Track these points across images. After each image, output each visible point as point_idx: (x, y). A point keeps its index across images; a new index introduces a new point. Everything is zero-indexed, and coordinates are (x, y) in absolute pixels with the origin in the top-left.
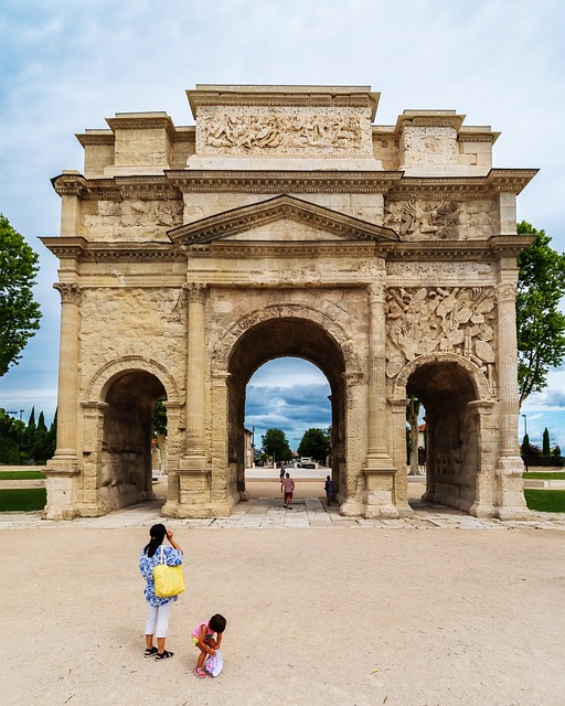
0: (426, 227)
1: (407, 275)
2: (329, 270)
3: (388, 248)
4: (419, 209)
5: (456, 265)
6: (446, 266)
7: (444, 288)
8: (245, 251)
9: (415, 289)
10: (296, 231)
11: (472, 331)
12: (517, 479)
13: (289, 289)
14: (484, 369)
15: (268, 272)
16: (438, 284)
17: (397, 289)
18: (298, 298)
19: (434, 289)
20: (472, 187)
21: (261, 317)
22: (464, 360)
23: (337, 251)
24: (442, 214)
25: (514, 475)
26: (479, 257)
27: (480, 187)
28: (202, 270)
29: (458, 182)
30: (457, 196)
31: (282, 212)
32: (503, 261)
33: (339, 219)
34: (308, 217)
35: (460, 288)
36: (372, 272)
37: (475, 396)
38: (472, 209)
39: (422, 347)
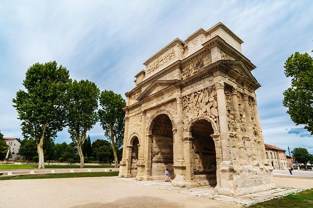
0: (194, 71)
1: (187, 91)
2: (166, 98)
4: (191, 67)
5: (202, 81)
6: (199, 83)
7: (199, 91)
9: (191, 94)
10: (159, 89)
11: (210, 105)
14: (215, 119)
16: (197, 90)
17: (186, 96)
18: (162, 108)
19: (196, 92)
20: (202, 52)
21: (156, 115)
22: (208, 118)
23: (167, 91)
24: (197, 65)
25: (224, 171)
26: (208, 75)
27: (205, 51)
29: (197, 53)
30: (200, 57)
31: (156, 86)
32: (214, 74)
34: (161, 84)
35: (204, 89)
36: (176, 94)
37: (212, 132)
38: (207, 58)
39: (193, 116)
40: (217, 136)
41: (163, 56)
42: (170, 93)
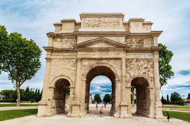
0: (136, 44)
1: (131, 56)
2: (112, 55)
3: (127, 49)
4: (134, 40)
5: (143, 54)
6: (141, 54)
7: (140, 59)
8: (91, 50)
9: (133, 59)
10: (104, 45)
11: (147, 69)
12: (160, 108)
13: (102, 59)
14: (151, 79)
15: (97, 55)
17: (129, 59)
18: (104, 61)
19: (138, 59)
20: (147, 35)
22: (146, 77)
23: (114, 50)
24: (139, 41)
25: (159, 107)
26: (149, 51)
27: (149, 35)
28: (81, 54)
29: (143, 34)
30: (143, 37)
33: (115, 43)
34: (107, 42)
35: (144, 59)
36: (122, 55)
37: (149, 86)
38: (147, 40)
39: (135, 73)
40: (152, 89)
41: (107, 19)
42: (116, 53)
